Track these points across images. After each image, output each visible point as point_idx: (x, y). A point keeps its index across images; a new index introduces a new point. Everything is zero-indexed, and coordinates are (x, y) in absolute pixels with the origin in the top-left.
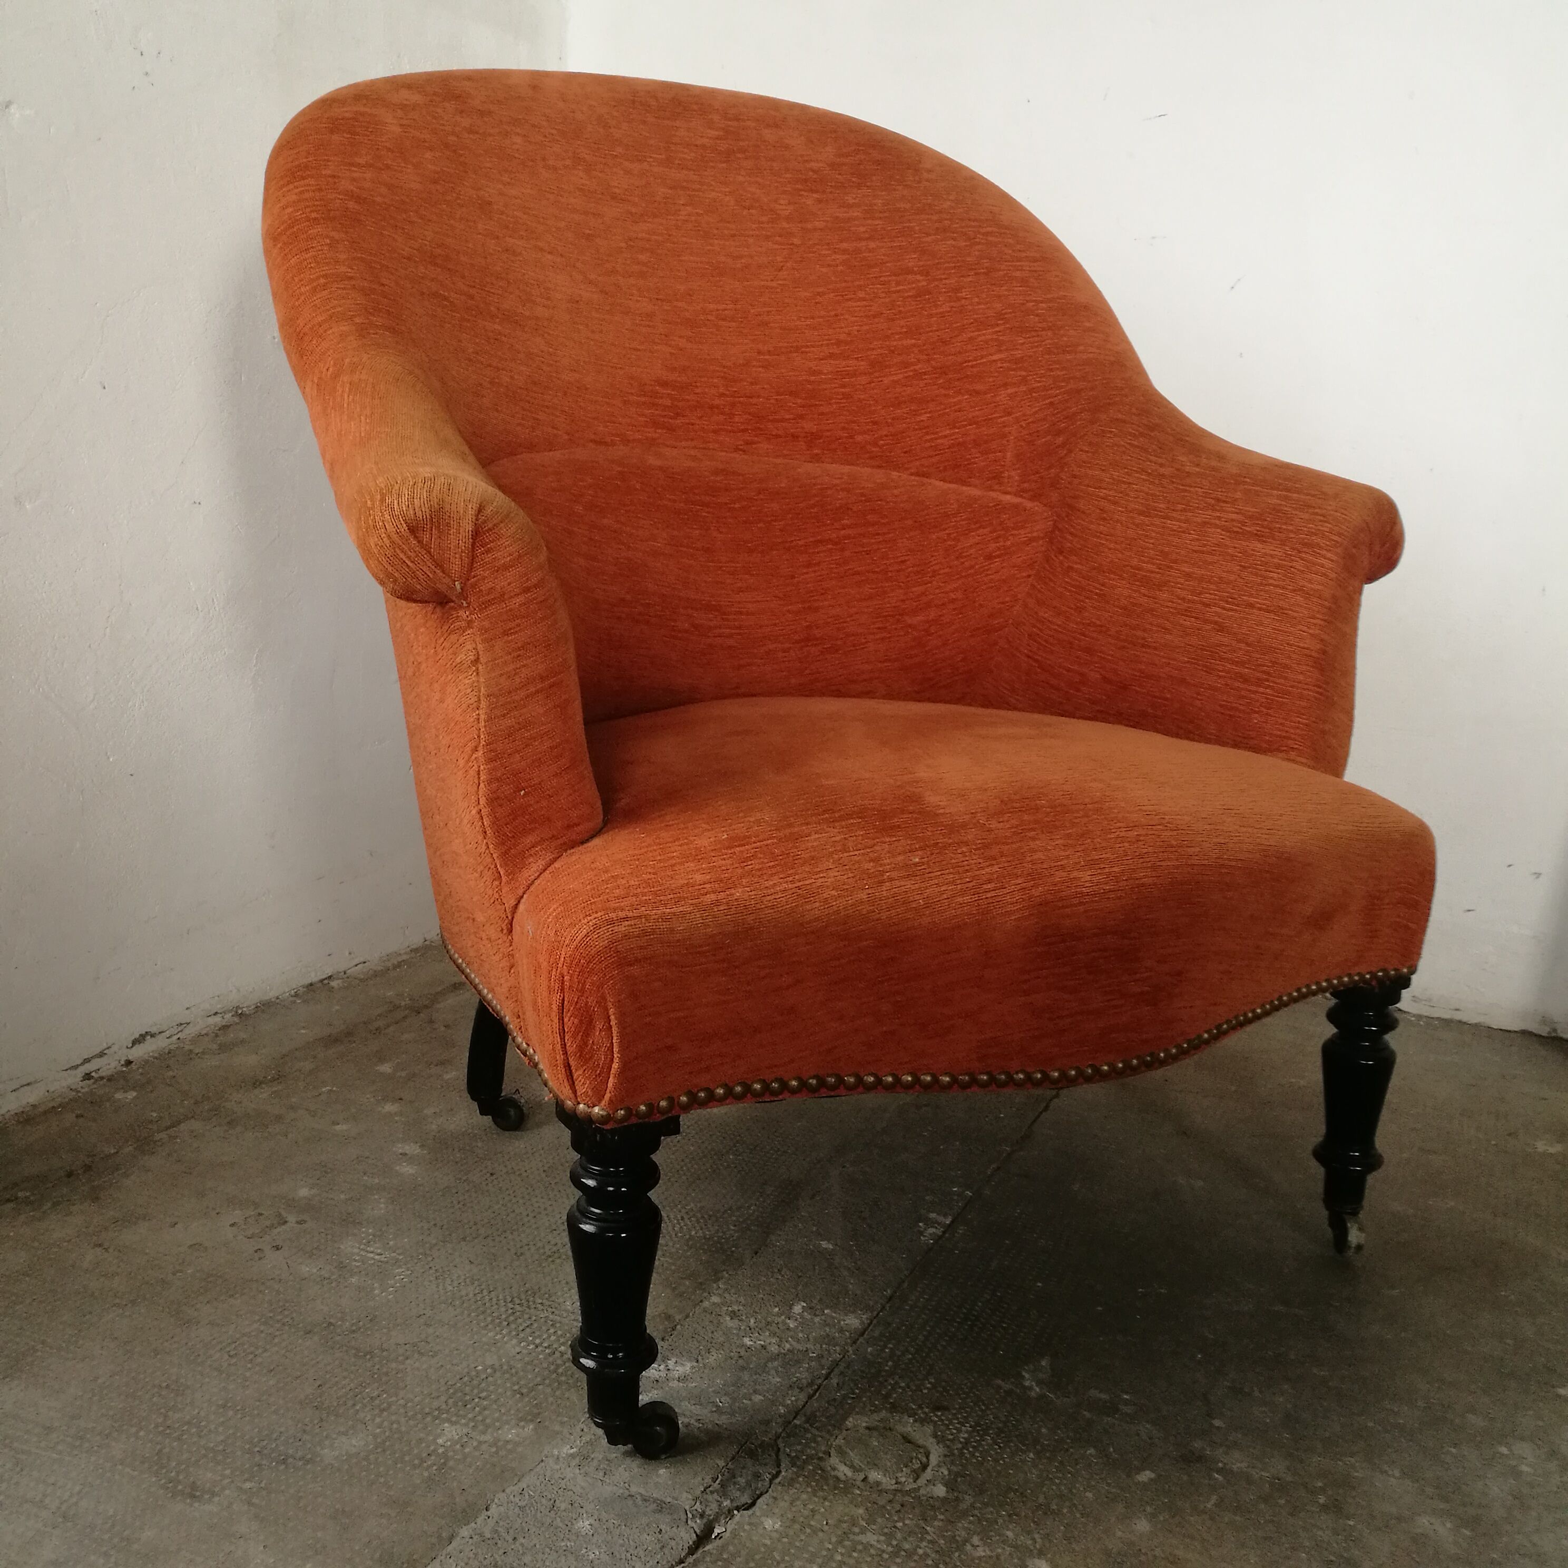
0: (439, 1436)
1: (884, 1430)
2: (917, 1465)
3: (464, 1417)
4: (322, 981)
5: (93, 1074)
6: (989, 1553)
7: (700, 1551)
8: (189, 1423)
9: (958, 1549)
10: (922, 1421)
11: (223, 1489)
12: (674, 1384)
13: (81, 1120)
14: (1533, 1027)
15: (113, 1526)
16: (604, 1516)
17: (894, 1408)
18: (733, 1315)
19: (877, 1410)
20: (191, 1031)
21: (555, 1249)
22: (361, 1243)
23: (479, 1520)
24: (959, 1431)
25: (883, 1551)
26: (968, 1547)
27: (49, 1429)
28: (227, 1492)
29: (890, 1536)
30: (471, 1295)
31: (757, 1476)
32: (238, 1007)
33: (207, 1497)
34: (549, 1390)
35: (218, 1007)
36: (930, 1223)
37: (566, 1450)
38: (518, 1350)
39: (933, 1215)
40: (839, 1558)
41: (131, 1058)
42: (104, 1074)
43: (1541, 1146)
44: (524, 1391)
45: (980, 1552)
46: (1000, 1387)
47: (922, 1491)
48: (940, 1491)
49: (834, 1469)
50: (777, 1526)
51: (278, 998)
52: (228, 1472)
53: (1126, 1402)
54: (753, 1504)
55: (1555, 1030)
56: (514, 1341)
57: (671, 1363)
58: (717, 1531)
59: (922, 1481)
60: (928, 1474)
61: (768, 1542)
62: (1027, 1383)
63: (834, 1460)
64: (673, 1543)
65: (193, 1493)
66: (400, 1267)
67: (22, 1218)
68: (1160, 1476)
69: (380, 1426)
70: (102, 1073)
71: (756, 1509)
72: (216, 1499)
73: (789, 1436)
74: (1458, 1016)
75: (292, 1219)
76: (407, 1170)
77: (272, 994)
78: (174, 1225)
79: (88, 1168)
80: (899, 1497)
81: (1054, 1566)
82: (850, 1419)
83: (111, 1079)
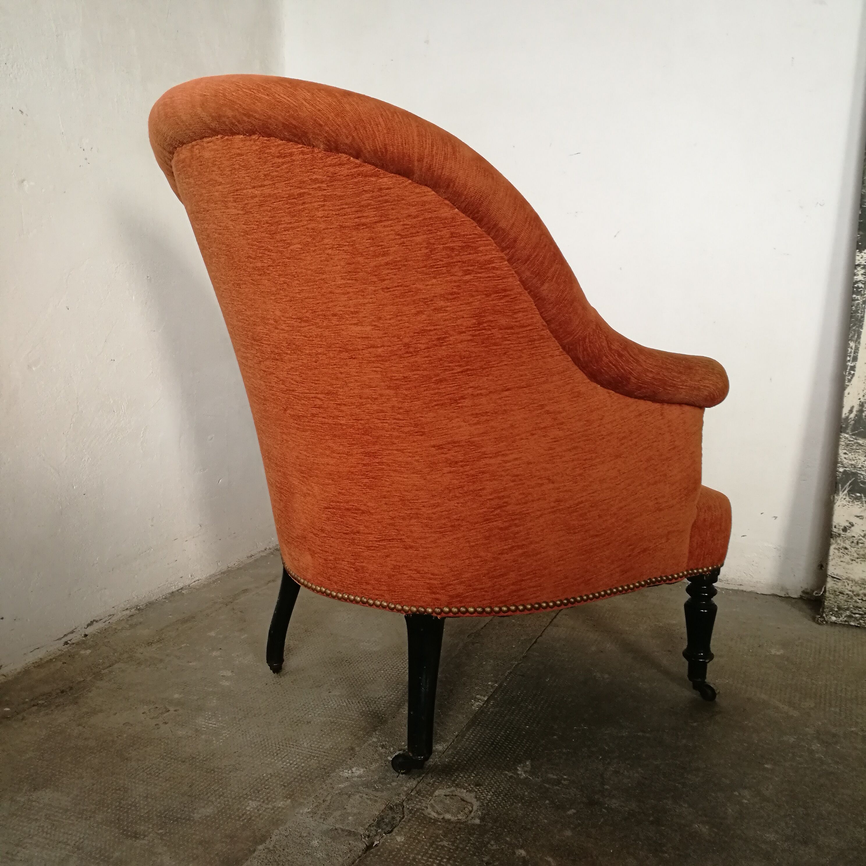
0: (247, 806)
1: (452, 796)
2: (467, 811)
3: (258, 797)
4: (178, 591)
5: (69, 642)
6: (498, 847)
7: (368, 852)
8: (131, 805)
9: (485, 846)
10: (470, 791)
11: (149, 833)
12: (355, 779)
13: (65, 665)
14: (778, 592)
15: (100, 852)
16: (324, 838)
17: (457, 786)
18: (383, 746)
19: (450, 787)
20: (114, 619)
21: (298, 719)
22: (205, 719)
23: (267, 842)
24: (487, 795)
25: (450, 849)
26: (489, 845)
27: (67, 810)
28: (151, 835)
29: (454, 842)
30: (259, 742)
31: (393, 818)
32: (137, 606)
33: (142, 837)
34: (297, 784)
35: (128, 606)
36: (477, 700)
37: (306, 810)
38: (282, 766)
39: (478, 696)
40: (430, 852)
41: (86, 633)
42: (74, 642)
43: (773, 652)
44: (286, 784)
45: (494, 847)
46: (506, 774)
47: (469, 822)
48: (477, 821)
49: (429, 814)
50: (403, 840)
51: (156, 600)
52: (150, 826)
53: (565, 780)
54: (392, 831)
55: (788, 594)
56: (280, 762)
57: (354, 769)
58: (375, 843)
59: (470, 818)
60: (472, 814)
61: (398, 847)
62: (519, 773)
63: (429, 810)
64: (355, 849)
65: (136, 836)
66: (225, 730)
67: (42, 713)
68: (578, 811)
69: (219, 803)
70: (73, 641)
71: (394, 833)
72: (146, 838)
73: (408, 800)
74: (741, 588)
75: (172, 709)
76: (226, 683)
77: (154, 598)
78: (115, 714)
79: (71, 688)
80: (458, 825)
81: (528, 852)
82: (437, 792)
83: (78, 644)
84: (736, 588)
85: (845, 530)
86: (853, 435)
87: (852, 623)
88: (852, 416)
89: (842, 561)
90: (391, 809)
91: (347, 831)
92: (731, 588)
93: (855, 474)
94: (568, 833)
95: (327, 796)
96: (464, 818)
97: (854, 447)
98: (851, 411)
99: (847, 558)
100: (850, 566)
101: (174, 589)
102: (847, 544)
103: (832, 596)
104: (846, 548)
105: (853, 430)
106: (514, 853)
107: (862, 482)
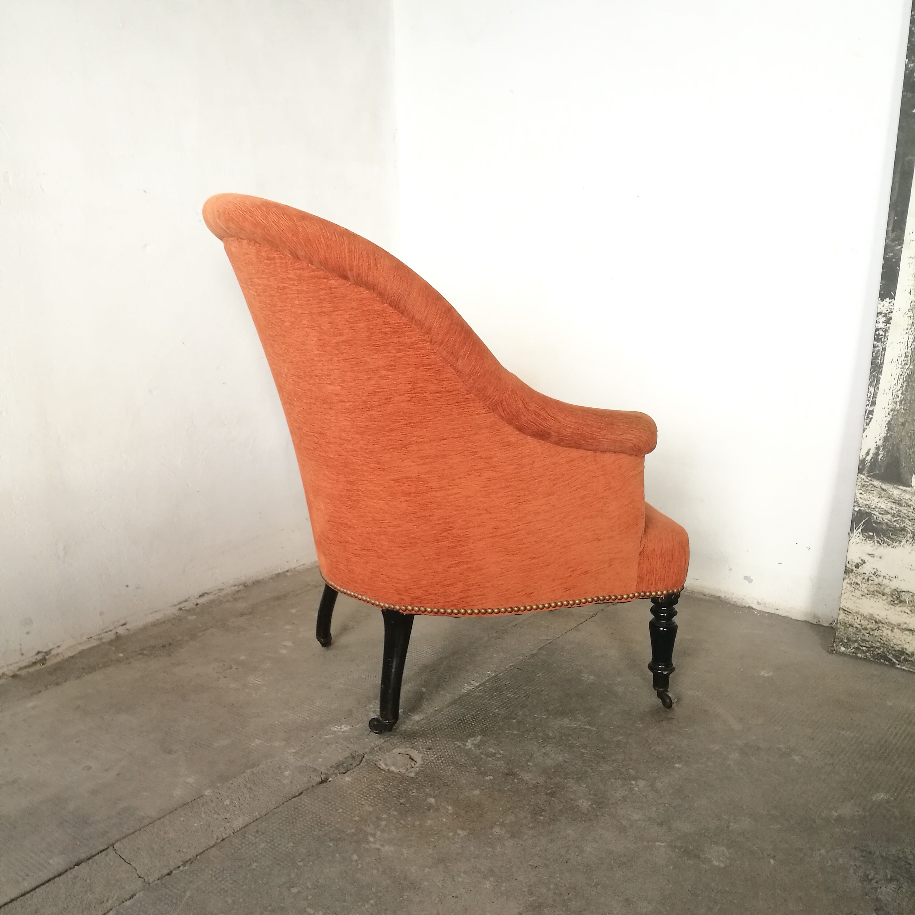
1: (404, 754)
2: (409, 767)
3: (264, 737)
4: (283, 572)
5: (183, 609)
6: (416, 795)
7: (320, 785)
8: (175, 731)
9: (407, 792)
10: (420, 753)
11: (179, 751)
12: (340, 733)
13: (173, 626)
14: (810, 619)
16: (295, 771)
17: (413, 747)
19: (406, 747)
20: (223, 593)
22: (255, 677)
23: (255, 768)
24: (432, 757)
25: (381, 791)
26: (410, 792)
28: (180, 753)
29: (386, 786)
31: (351, 764)
32: (245, 583)
33: (173, 753)
34: (296, 732)
35: (236, 583)
36: (470, 685)
37: (293, 750)
38: (292, 718)
39: (473, 682)
40: (364, 791)
41: (198, 603)
43: (763, 673)
44: (288, 731)
45: (414, 794)
46: (456, 744)
47: (406, 774)
48: (412, 775)
49: (380, 765)
51: (263, 579)
52: (182, 747)
53: (500, 754)
54: (346, 773)
55: (819, 621)
56: (293, 715)
57: (343, 726)
58: (329, 779)
59: (408, 772)
60: (412, 769)
61: (344, 784)
62: (467, 744)
63: (382, 762)
64: (313, 781)
65: (170, 752)
66: (265, 687)
67: (143, 661)
68: (494, 778)
69: (235, 738)
70: (186, 608)
72: (176, 754)
73: (370, 753)
74: (777, 612)
75: (234, 667)
76: (284, 651)
77: (260, 578)
78: (193, 667)
79: (170, 644)
80: (396, 776)
81: (437, 801)
82: (395, 750)
83: (188, 611)
84: (773, 612)
85: (857, 566)
86: (868, 476)
87: (859, 655)
88: (869, 458)
89: (853, 596)
90: (353, 757)
91: (313, 768)
92: (768, 611)
93: (869, 514)
94: (476, 792)
95: (313, 743)
96: (404, 771)
97: (869, 488)
98: (868, 454)
99: (858, 593)
100: (860, 601)
101: (280, 571)
102: (859, 580)
103: (843, 628)
104: (857, 584)
105: (869, 472)
106: (426, 800)
107: (876, 523)
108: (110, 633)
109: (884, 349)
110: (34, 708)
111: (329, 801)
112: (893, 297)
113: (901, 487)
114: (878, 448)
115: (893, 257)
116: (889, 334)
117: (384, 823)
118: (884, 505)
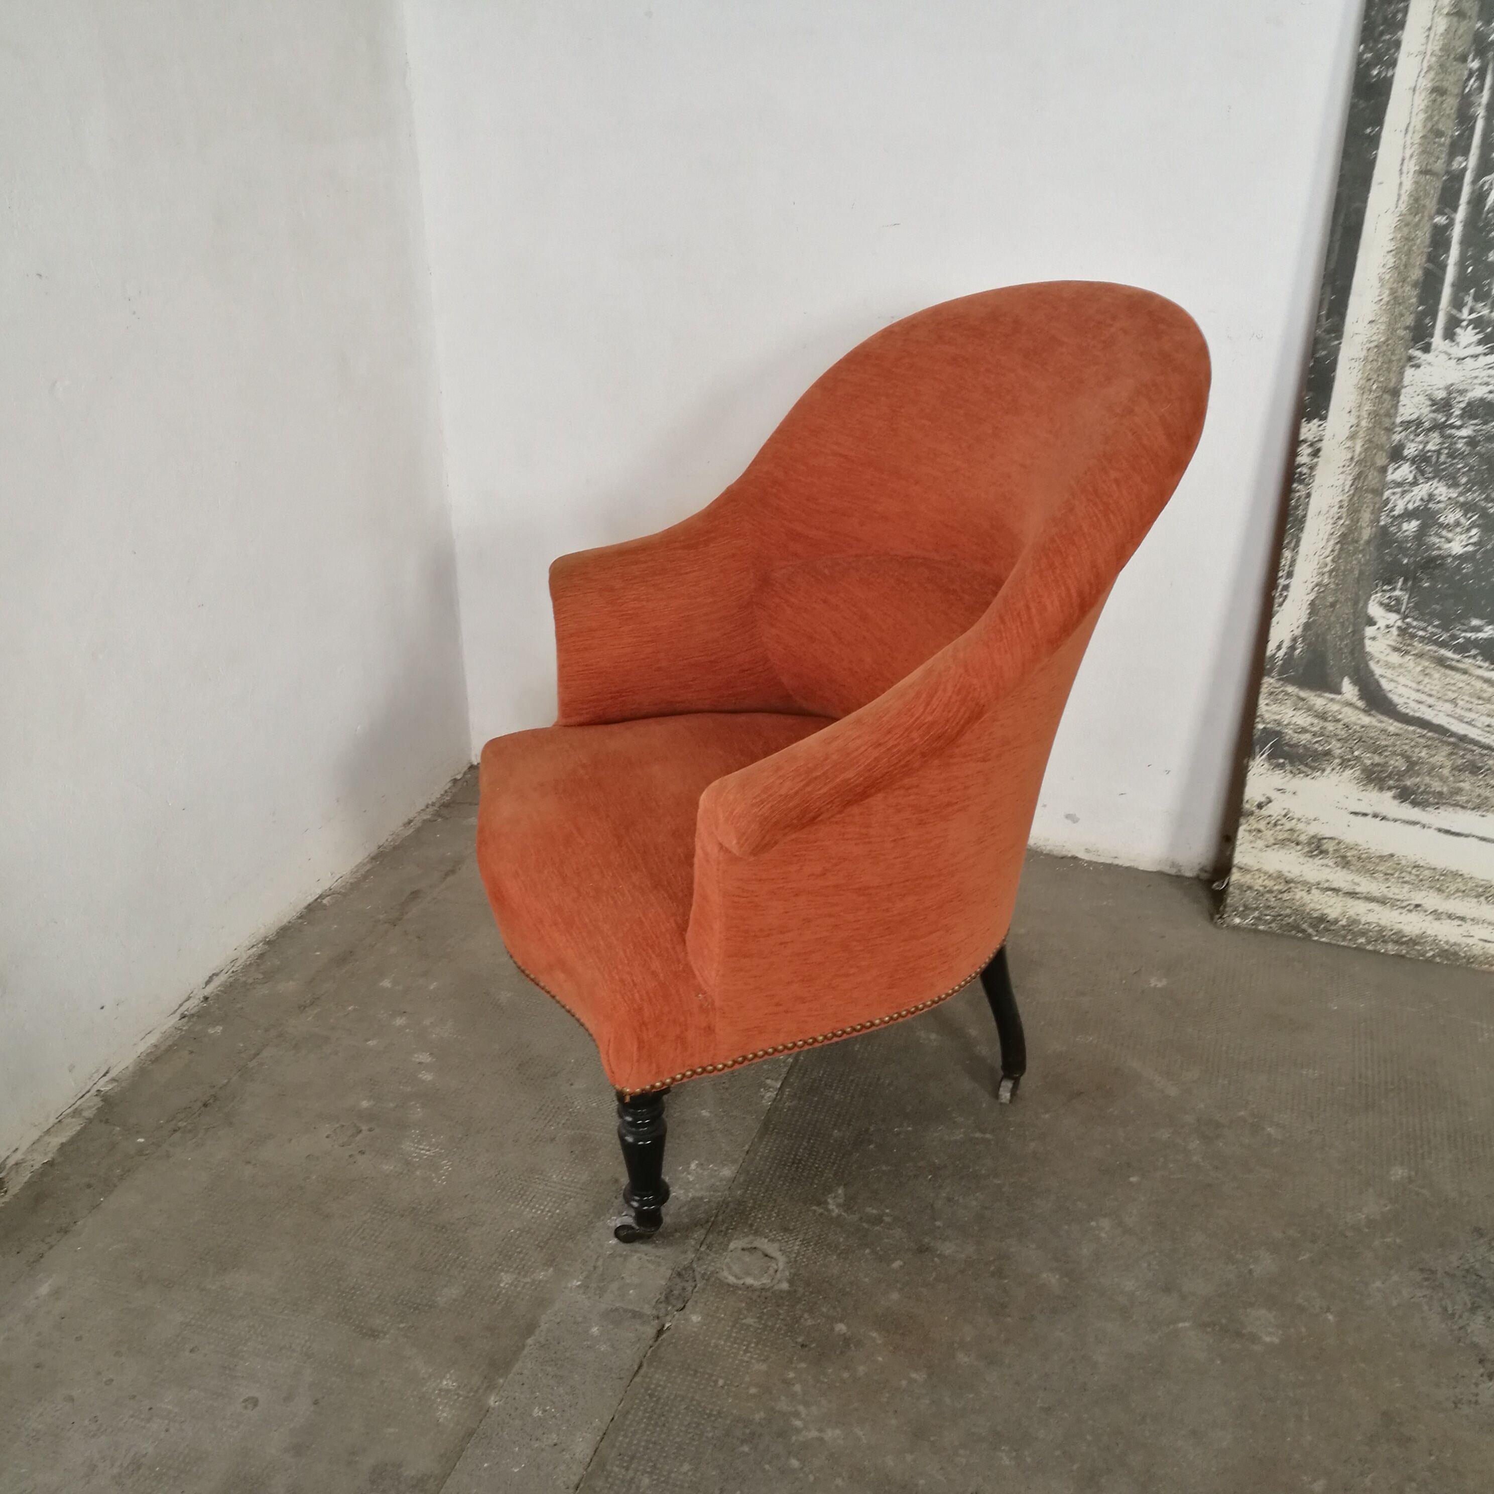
0: (500, 1282)
1: (751, 1250)
2: (771, 1271)
3: (511, 1267)
4: (316, 900)
5: (188, 1014)
6: (813, 1323)
7: (660, 1339)
8: (353, 1288)
9: (797, 1322)
10: (773, 1241)
11: (389, 1329)
13: (194, 1055)
14: (1166, 869)
15: (336, 1358)
16: (604, 1323)
17: (756, 1233)
19: (747, 1236)
20: (239, 965)
21: (537, 1134)
22: (413, 1142)
23: (537, 1333)
24: (794, 1245)
25: (758, 1328)
26: (802, 1320)
27: (276, 1301)
28: (392, 1331)
29: (760, 1318)
30: (493, 1177)
31: (684, 1289)
32: (266, 937)
33: (382, 1335)
34: (556, 1243)
35: (253, 941)
36: (767, 1088)
37: (575, 1283)
38: (531, 1215)
39: (769, 1081)
40: (734, 1335)
41: (206, 994)
42: (193, 1012)
43: (1153, 982)
44: (542, 1244)
45: (810, 1323)
46: (815, 1211)
47: (776, 1288)
48: (785, 1286)
49: (726, 1279)
50: (700, 1318)
51: (290, 922)
52: (387, 1318)
53: (887, 1215)
54: (684, 1307)
55: (1180, 871)
56: (528, 1209)
58: (667, 1325)
59: (775, 1281)
60: (779, 1275)
61: (695, 1330)
62: (831, 1207)
63: (726, 1273)
64: (644, 1336)
65: (374, 1334)
66: (444, 1159)
67: (190, 1144)
68: (905, 1263)
69: (464, 1278)
71: (686, 1311)
72: (387, 1336)
73: (699, 1259)
74: (1116, 862)
75: (363, 1127)
76: (427, 1077)
77: (285, 922)
78: (290, 1140)
79: (215, 1098)
80: (763, 1293)
81: (849, 1327)
82: (731, 1244)
83: (199, 1016)
84: (1109, 862)
85: (1260, 806)
86: (1279, 680)
87: (1261, 927)
88: (1281, 654)
89: (1253, 847)
90: (679, 1274)
91: (631, 1311)
92: (1102, 861)
93: (1278, 734)
94: (895, 1296)
95: (597, 1260)
96: (769, 1281)
97: (1280, 697)
98: (1279, 647)
99: (1260, 844)
100: (1264, 854)
101: (310, 899)
102: (1262, 825)
103: (1237, 892)
104: (1259, 831)
105: (1280, 673)
106: (832, 1329)
107: (1287, 744)
108: (88, 1095)
109: (1308, 495)
110: (56, 1294)
111: (693, 1367)
112: (1324, 418)
113: (1327, 695)
114: (1294, 640)
115: (1326, 357)
116: (1318, 472)
117: (797, 1388)
118: (1302, 719)
